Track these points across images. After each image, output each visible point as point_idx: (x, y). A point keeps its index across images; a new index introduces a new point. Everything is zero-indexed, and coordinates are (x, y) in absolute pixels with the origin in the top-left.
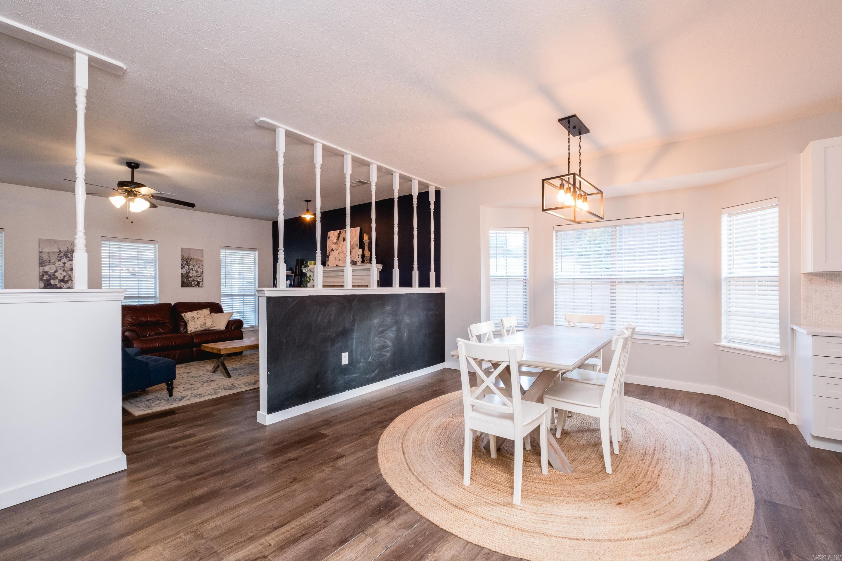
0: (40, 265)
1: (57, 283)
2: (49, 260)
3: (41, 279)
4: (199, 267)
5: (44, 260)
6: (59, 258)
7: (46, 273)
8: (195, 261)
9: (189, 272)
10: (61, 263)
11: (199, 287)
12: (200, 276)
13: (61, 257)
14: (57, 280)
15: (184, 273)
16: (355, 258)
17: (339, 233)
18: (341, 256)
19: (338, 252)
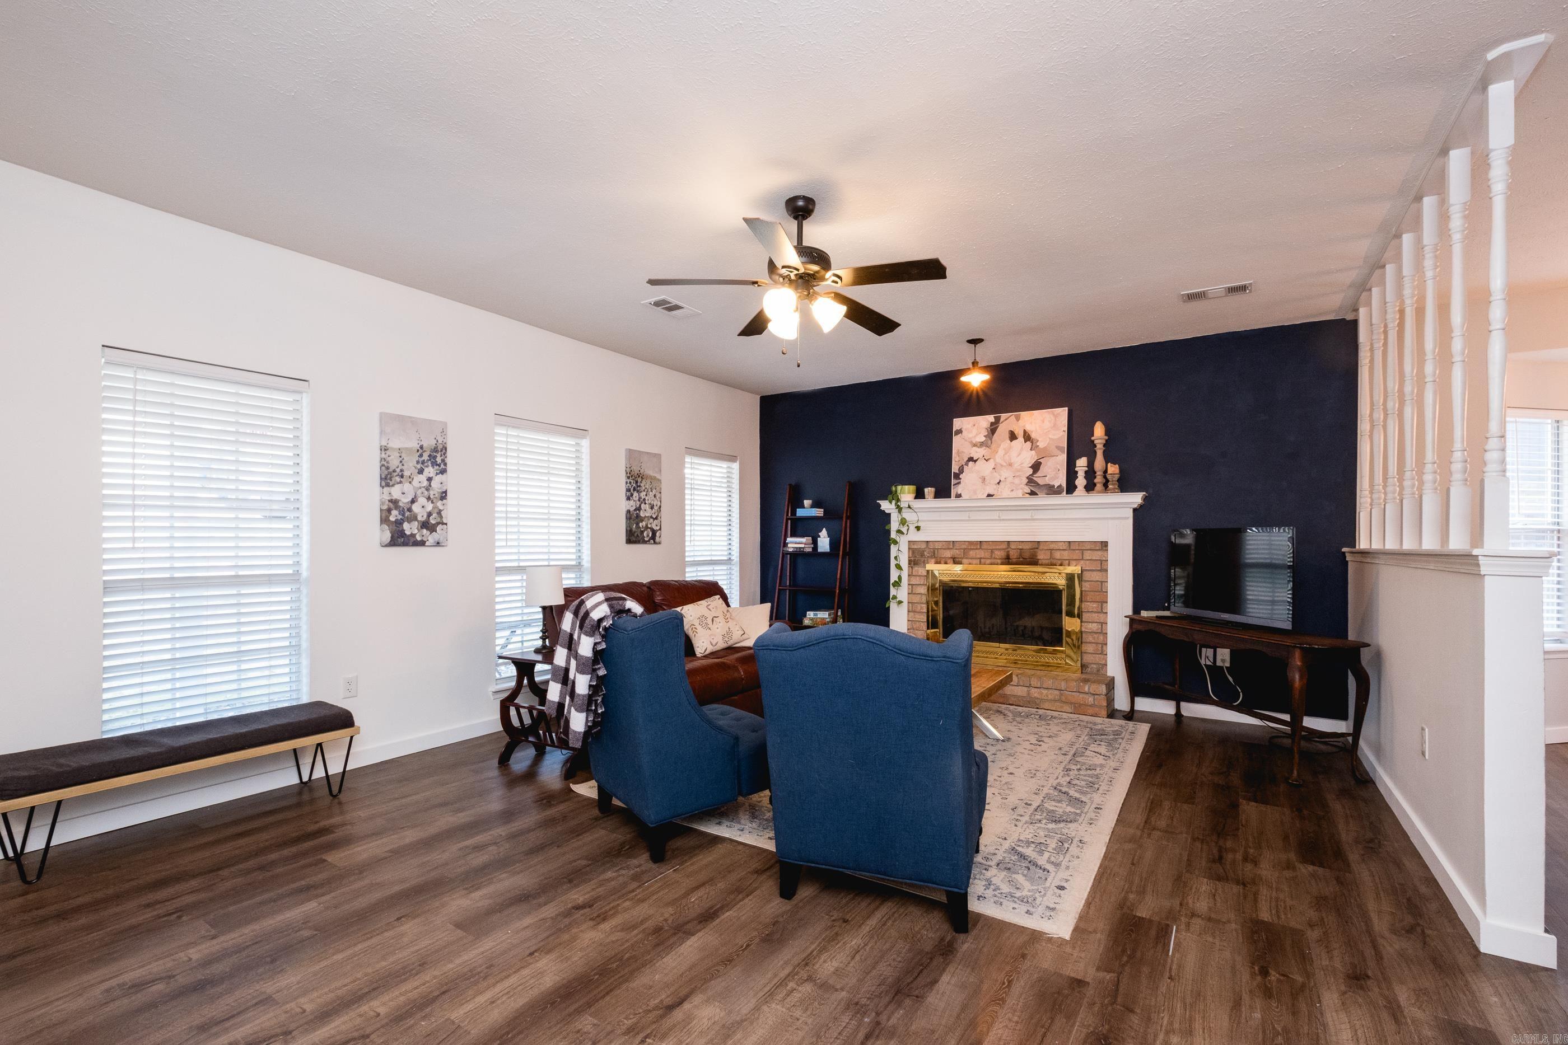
0: (383, 484)
1: (416, 531)
2: (402, 471)
3: (384, 520)
4: (655, 496)
5: (391, 470)
6: (419, 466)
7: (395, 502)
8: (649, 483)
9: (639, 509)
10: (423, 478)
11: (655, 543)
12: (656, 518)
13: (423, 462)
14: (416, 523)
15: (632, 509)
16: (1055, 478)
17: (997, 420)
18: (1005, 474)
19: (991, 464)
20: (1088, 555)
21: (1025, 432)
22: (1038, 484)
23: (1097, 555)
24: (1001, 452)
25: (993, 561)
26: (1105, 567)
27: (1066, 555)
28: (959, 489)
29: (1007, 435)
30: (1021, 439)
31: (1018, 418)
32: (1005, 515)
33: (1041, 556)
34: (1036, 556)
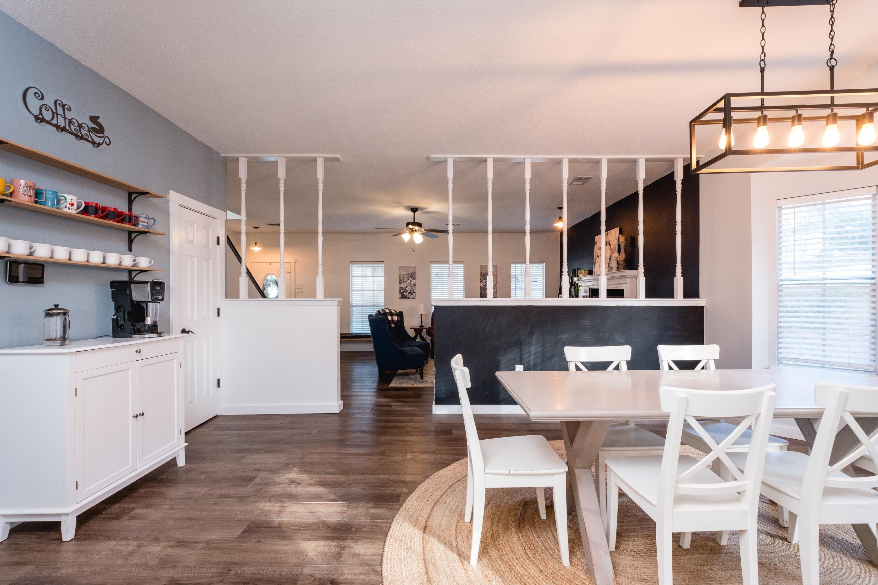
0: (400, 283)
2: (404, 280)
3: (400, 292)
5: (401, 280)
7: (402, 288)
10: (409, 281)
13: (409, 277)
14: (408, 293)
15: (482, 286)
22: (611, 267)
28: (595, 271)
29: (606, 244)
30: (609, 245)
31: (608, 235)
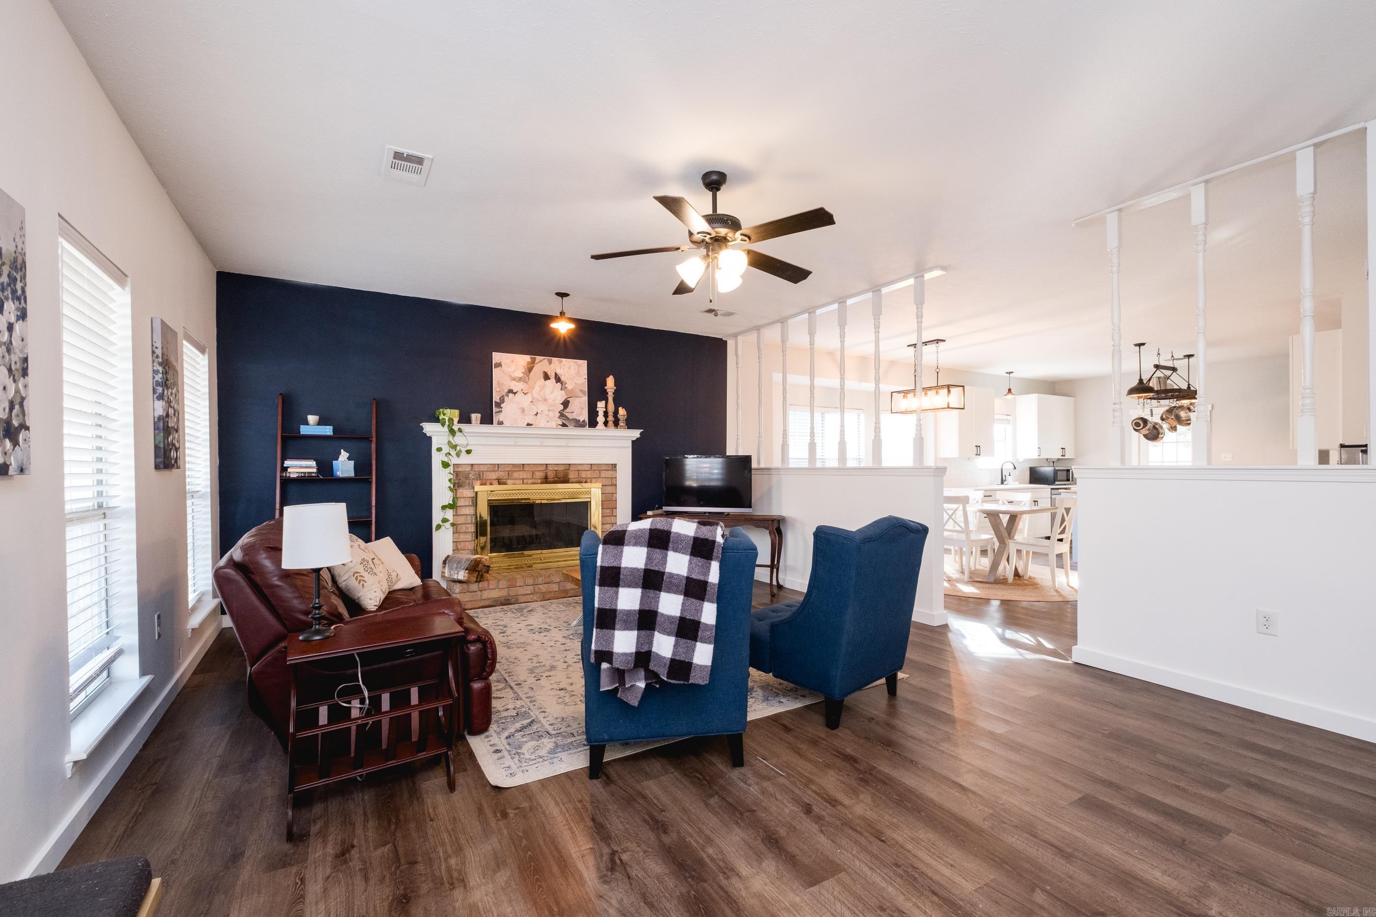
4: (175, 396)
8: (174, 380)
11: (177, 468)
12: (177, 430)
15: (164, 415)
16: (579, 414)
17: (533, 361)
18: (541, 407)
19: (529, 398)
20: (603, 474)
21: (556, 374)
22: (568, 418)
23: (609, 474)
24: (537, 388)
25: (533, 481)
26: (615, 483)
27: (589, 474)
28: (501, 417)
29: (542, 375)
30: (553, 380)
31: (550, 362)
32: (547, 442)
33: (572, 476)
34: (568, 476)
